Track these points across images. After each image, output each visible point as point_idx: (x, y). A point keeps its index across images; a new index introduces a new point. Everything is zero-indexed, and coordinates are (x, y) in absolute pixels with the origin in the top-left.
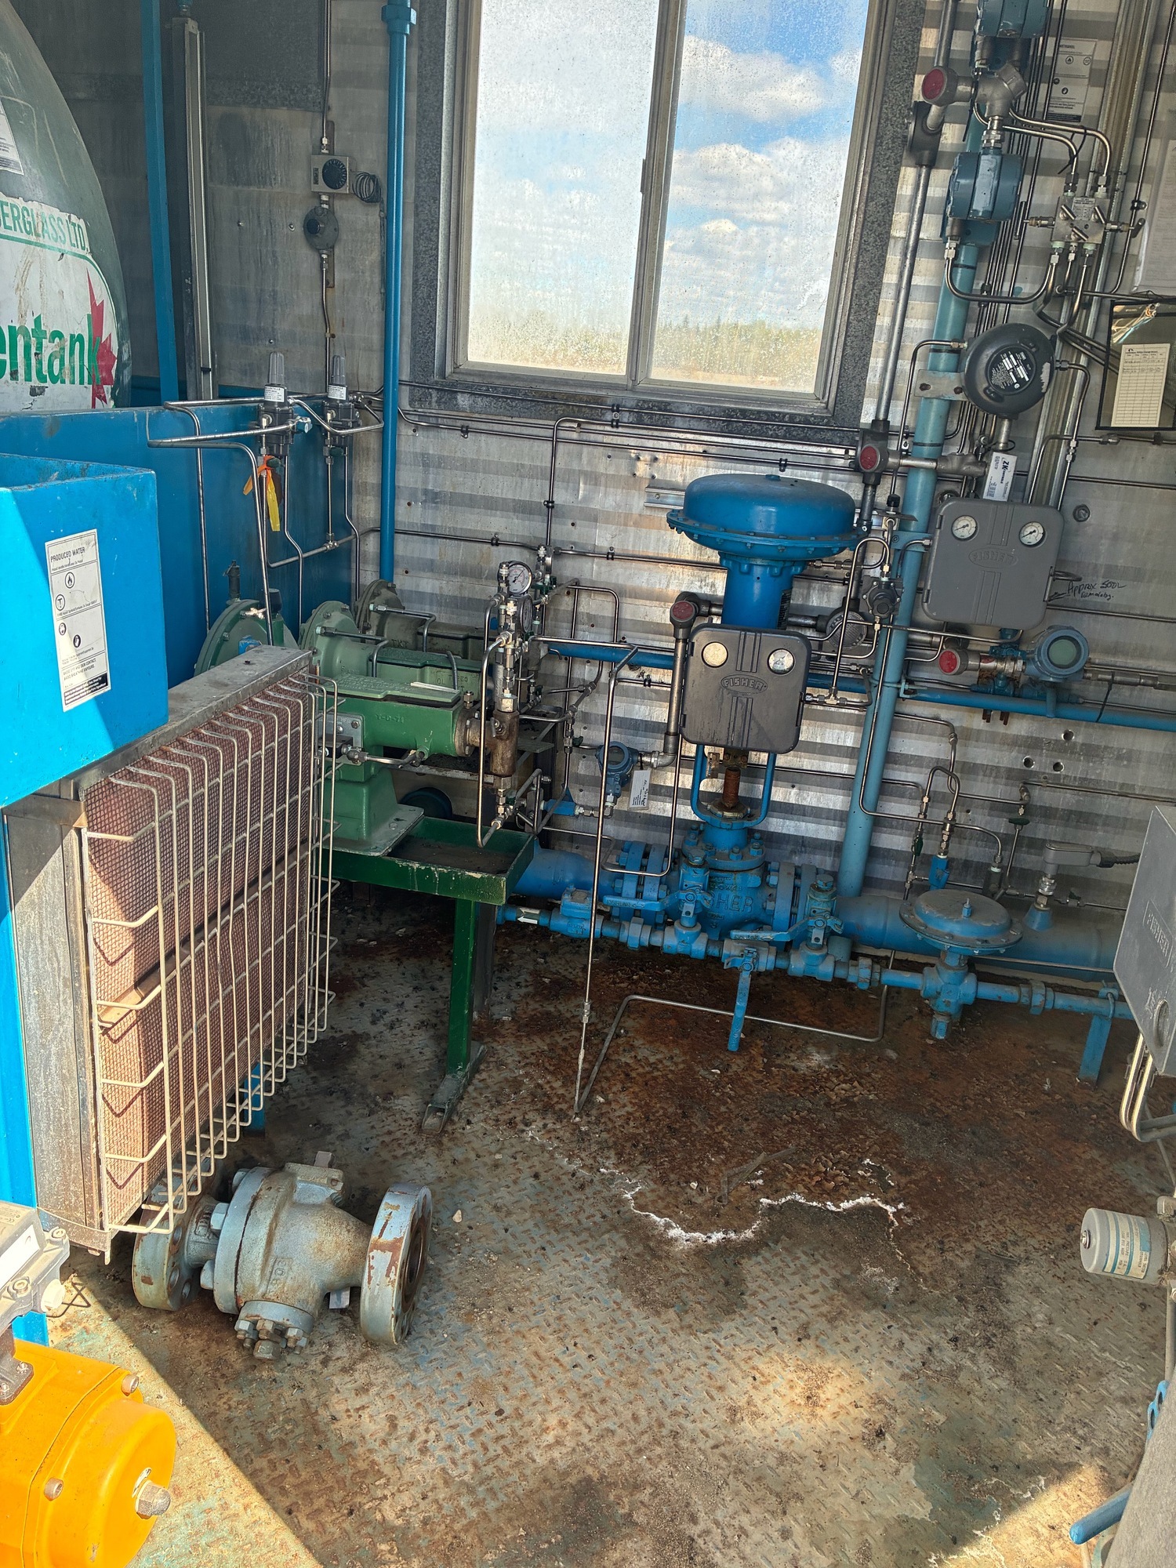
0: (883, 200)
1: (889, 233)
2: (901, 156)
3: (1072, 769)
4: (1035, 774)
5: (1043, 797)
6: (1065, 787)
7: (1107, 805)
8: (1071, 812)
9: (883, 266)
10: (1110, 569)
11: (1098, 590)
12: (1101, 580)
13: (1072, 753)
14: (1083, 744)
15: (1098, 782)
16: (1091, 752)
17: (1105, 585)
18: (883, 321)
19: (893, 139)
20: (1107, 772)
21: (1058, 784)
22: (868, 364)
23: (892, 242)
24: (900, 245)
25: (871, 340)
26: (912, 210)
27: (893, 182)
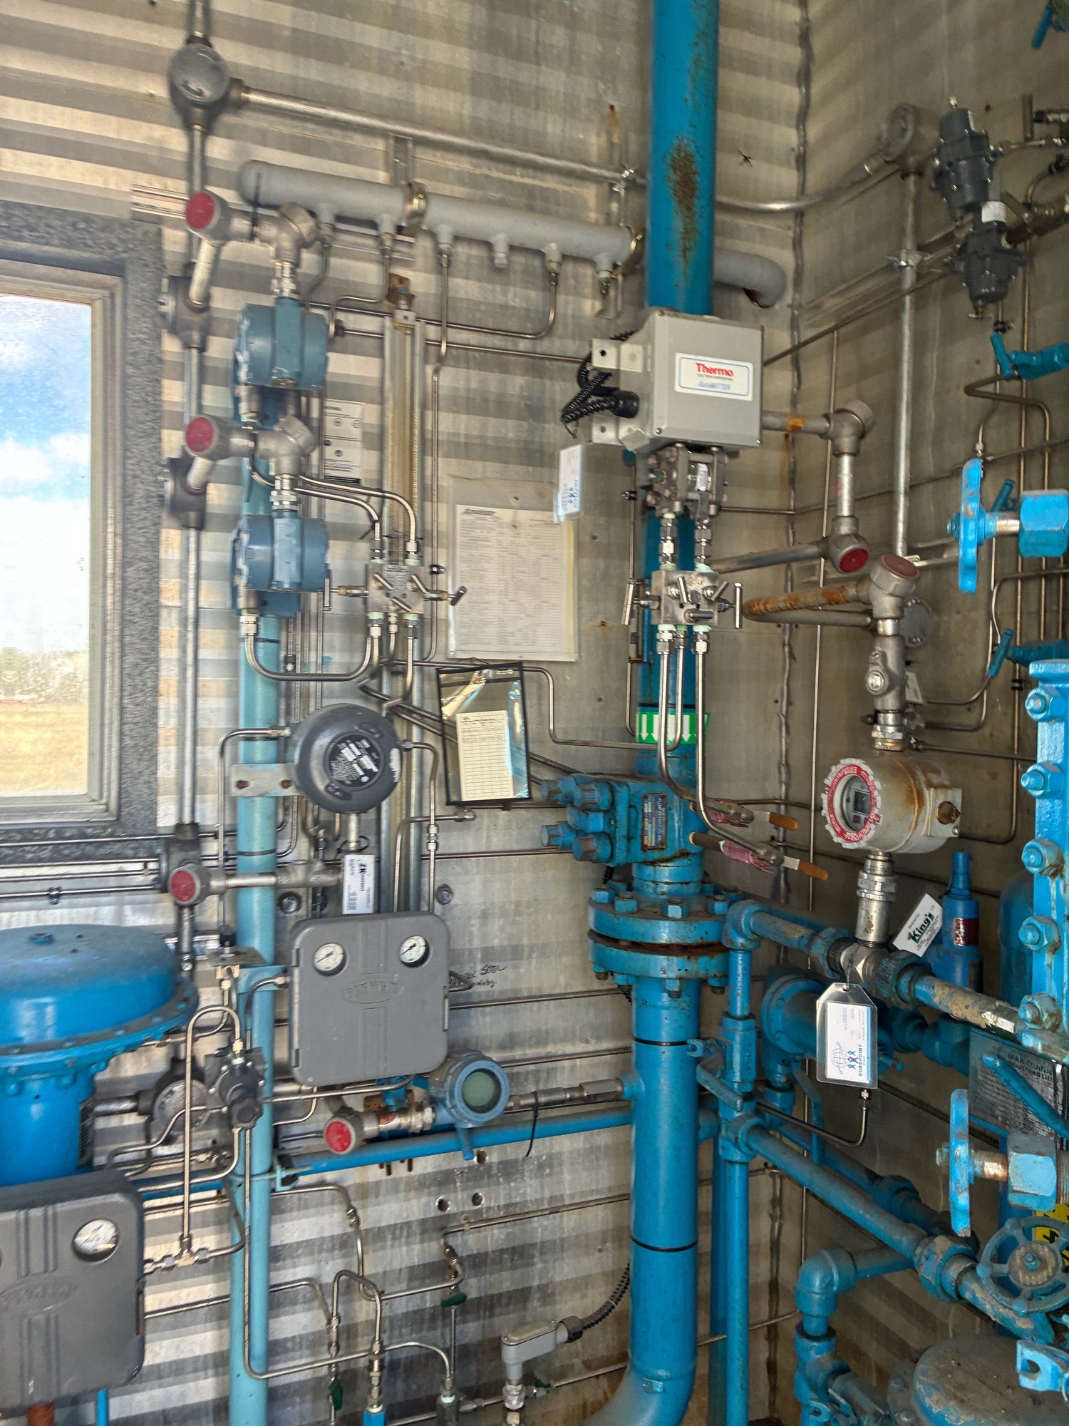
0: (144, 565)
1: (157, 601)
2: (159, 517)
3: (493, 1198)
4: (453, 1216)
5: (469, 1242)
6: (490, 1222)
7: (540, 1228)
8: (502, 1251)
9: (157, 639)
10: (487, 952)
11: (478, 978)
12: (479, 967)
13: (489, 1177)
14: (500, 1163)
15: (524, 1203)
16: (509, 1170)
17: (485, 971)
18: (168, 704)
19: (148, 497)
20: (529, 1189)
21: (483, 1221)
22: (156, 755)
23: (164, 613)
24: (175, 615)
25: (155, 726)
26: (184, 575)
27: (154, 544)
